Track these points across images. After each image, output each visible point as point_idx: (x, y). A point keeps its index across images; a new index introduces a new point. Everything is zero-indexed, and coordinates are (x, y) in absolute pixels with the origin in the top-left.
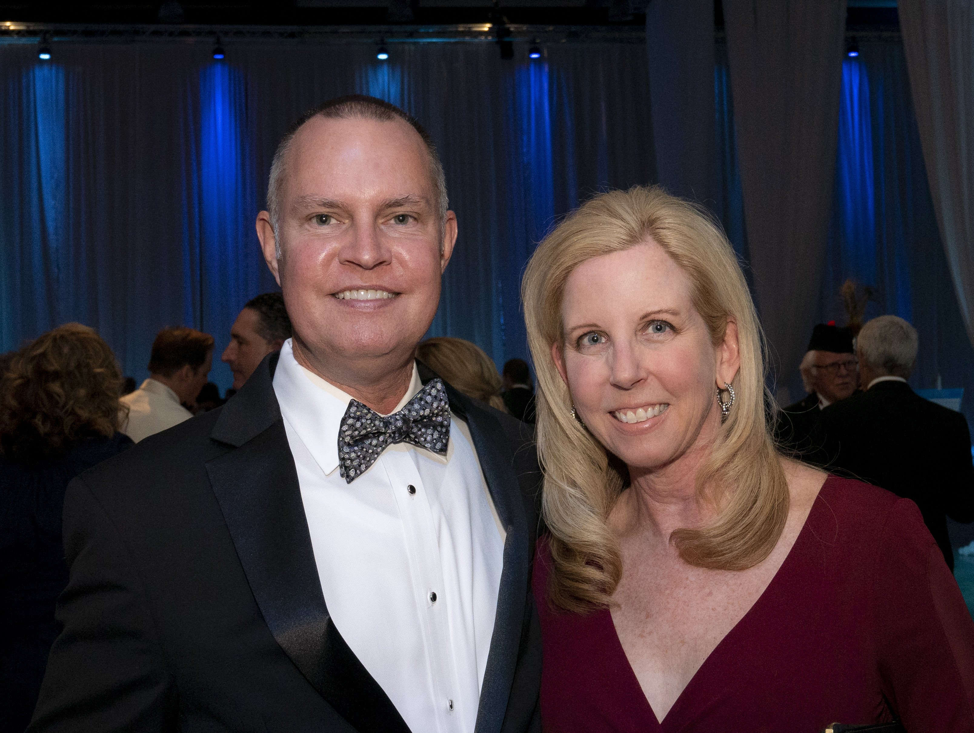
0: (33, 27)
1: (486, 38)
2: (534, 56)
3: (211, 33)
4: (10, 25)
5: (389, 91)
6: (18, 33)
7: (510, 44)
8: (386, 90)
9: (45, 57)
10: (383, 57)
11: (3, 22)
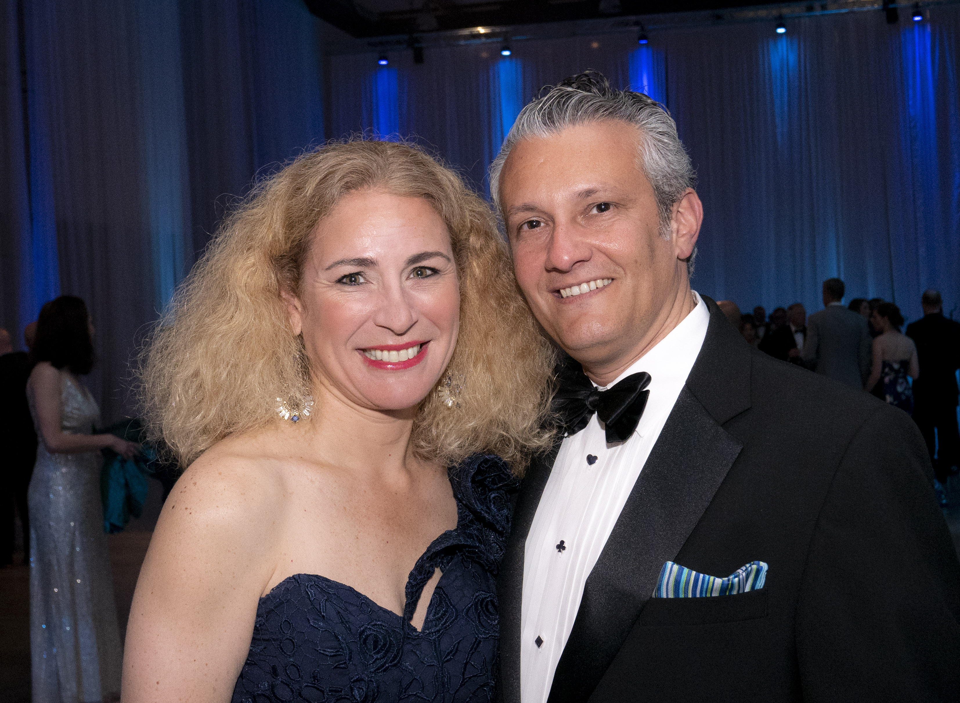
0: (498, 29)
1: (873, 6)
2: (917, 18)
3: (637, 23)
4: (481, 30)
5: (787, 60)
6: (485, 35)
7: (895, 10)
8: (785, 57)
9: (506, 53)
10: (781, 31)
11: (474, 28)
